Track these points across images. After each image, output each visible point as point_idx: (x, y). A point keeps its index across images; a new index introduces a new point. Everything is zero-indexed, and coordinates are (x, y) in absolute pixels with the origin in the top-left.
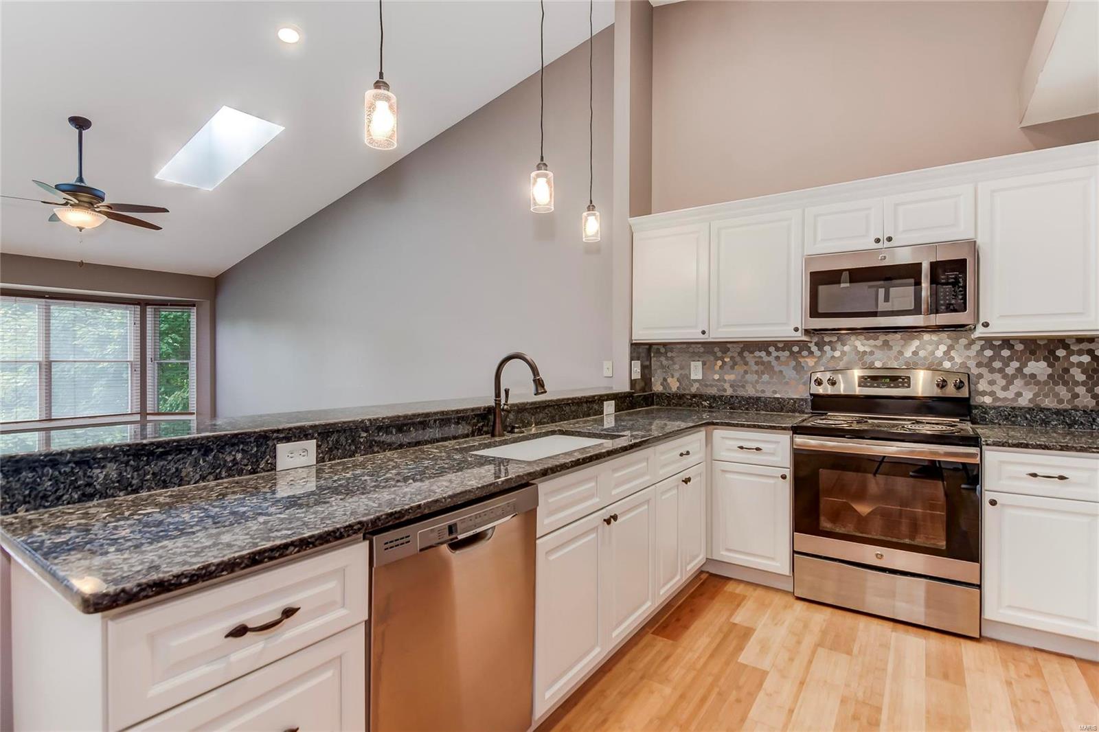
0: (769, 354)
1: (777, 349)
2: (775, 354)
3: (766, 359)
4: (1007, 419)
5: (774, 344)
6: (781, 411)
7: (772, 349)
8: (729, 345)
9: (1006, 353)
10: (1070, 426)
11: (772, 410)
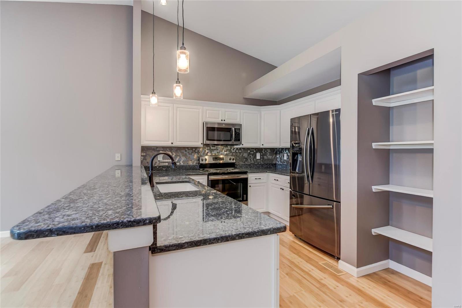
0: (186, 151)
1: (188, 149)
2: (188, 151)
3: (185, 153)
4: (241, 167)
5: (188, 148)
6: (190, 170)
7: (187, 149)
8: (172, 148)
9: (240, 151)
10: (251, 168)
11: (187, 170)
